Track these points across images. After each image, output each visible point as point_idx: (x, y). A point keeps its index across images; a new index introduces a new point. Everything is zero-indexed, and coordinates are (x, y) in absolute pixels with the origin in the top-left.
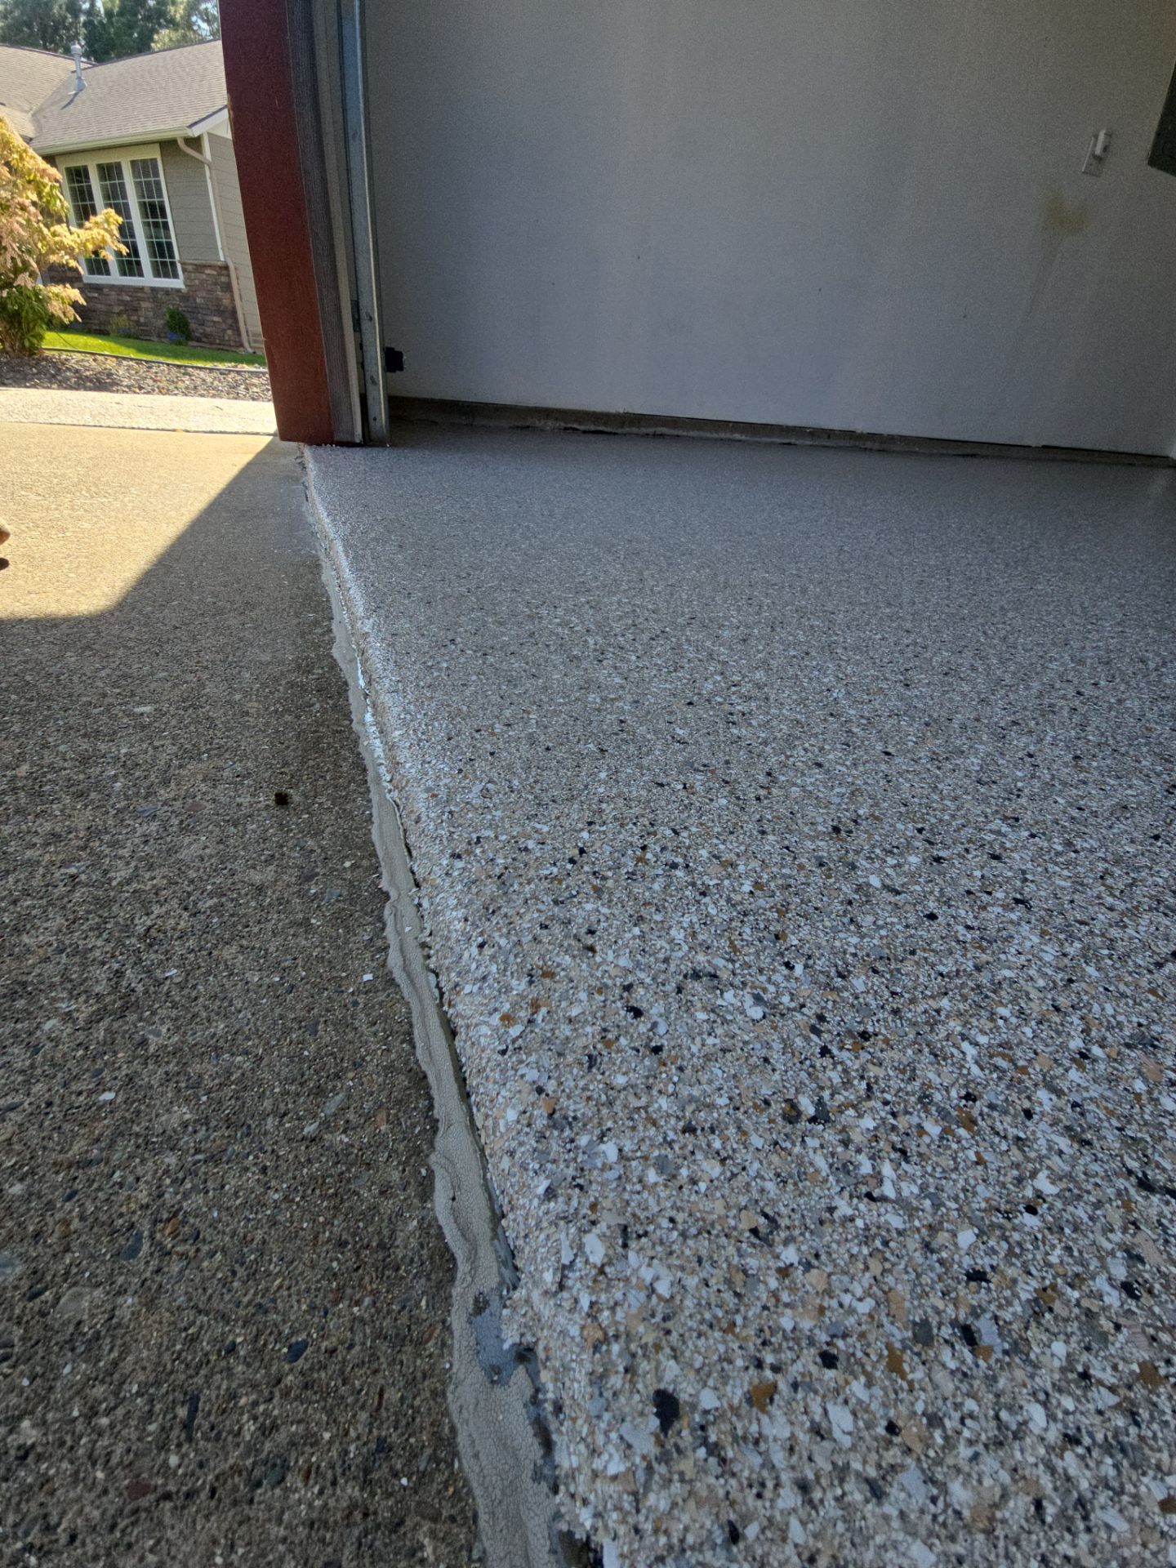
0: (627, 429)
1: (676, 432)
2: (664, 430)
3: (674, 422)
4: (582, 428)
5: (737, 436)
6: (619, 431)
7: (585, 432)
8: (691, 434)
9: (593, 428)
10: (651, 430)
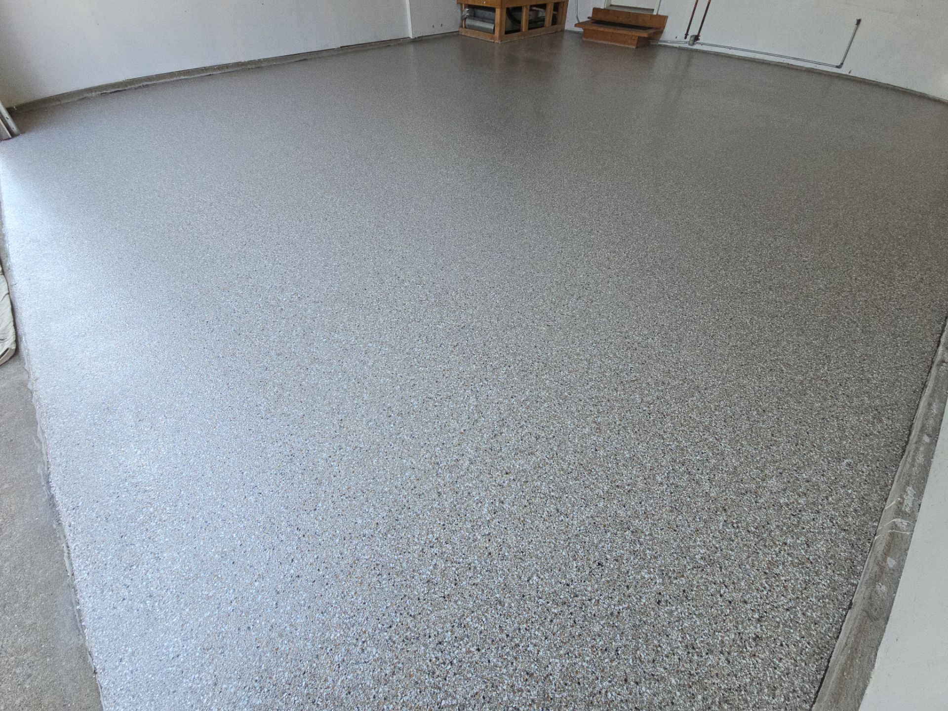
0: (129, 87)
1: (152, 82)
2: (145, 83)
3: (149, 78)
4: (109, 91)
5: (183, 77)
6: (126, 88)
7: (111, 93)
8: (161, 81)
9: (113, 90)
10: (141, 85)
